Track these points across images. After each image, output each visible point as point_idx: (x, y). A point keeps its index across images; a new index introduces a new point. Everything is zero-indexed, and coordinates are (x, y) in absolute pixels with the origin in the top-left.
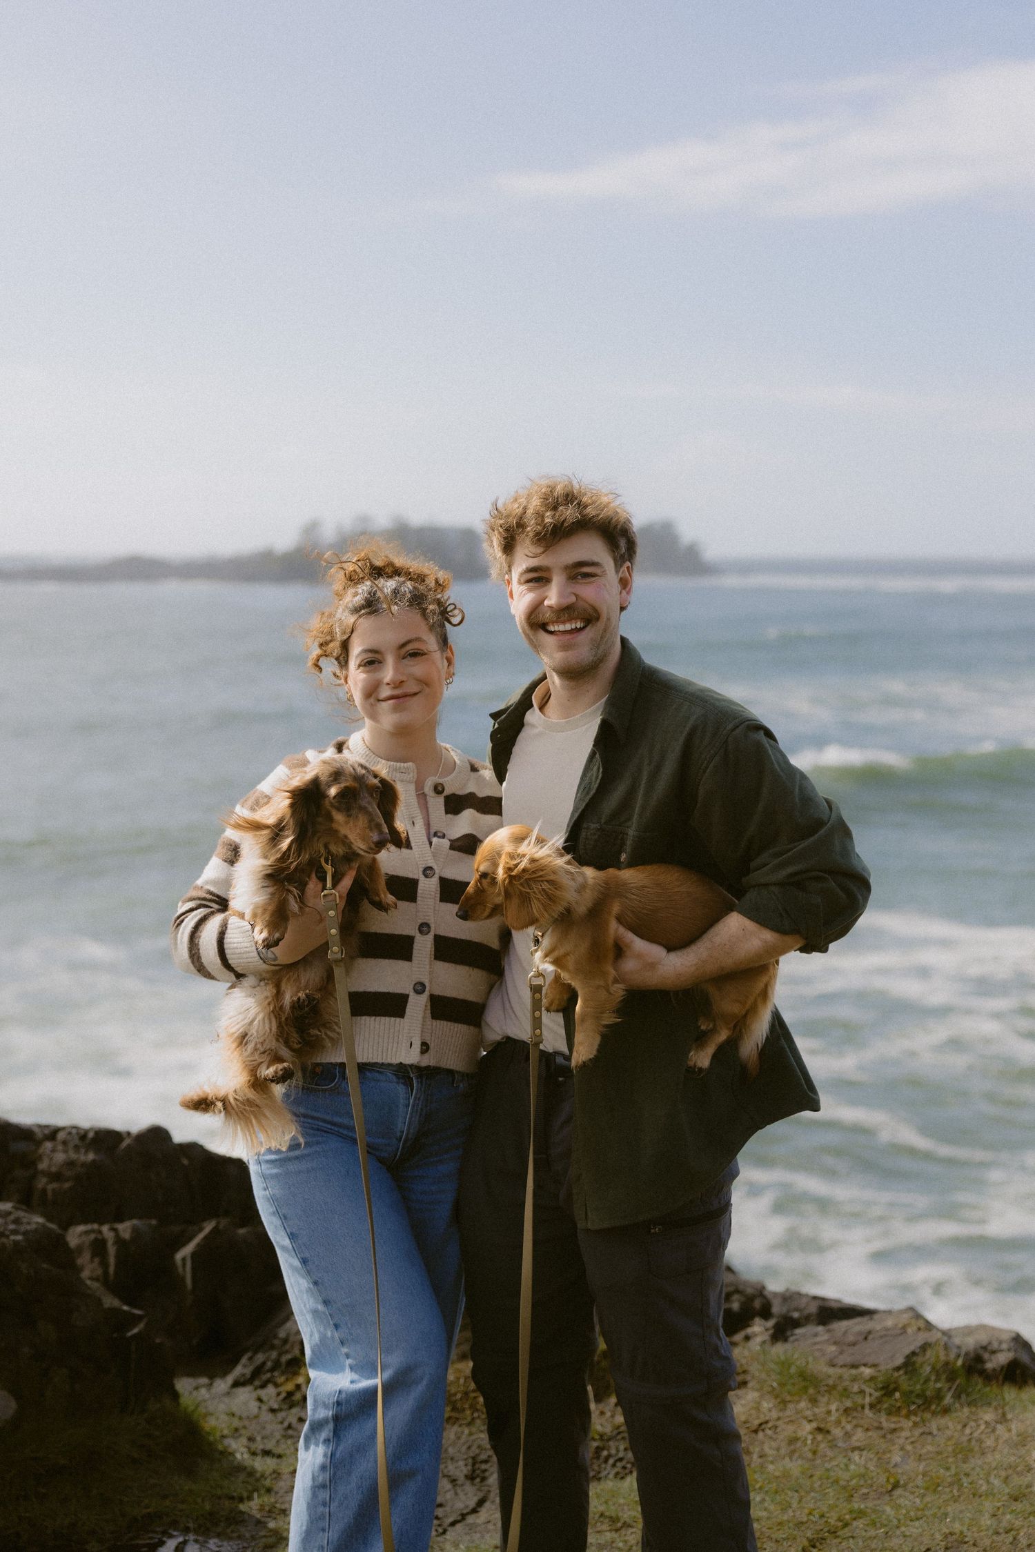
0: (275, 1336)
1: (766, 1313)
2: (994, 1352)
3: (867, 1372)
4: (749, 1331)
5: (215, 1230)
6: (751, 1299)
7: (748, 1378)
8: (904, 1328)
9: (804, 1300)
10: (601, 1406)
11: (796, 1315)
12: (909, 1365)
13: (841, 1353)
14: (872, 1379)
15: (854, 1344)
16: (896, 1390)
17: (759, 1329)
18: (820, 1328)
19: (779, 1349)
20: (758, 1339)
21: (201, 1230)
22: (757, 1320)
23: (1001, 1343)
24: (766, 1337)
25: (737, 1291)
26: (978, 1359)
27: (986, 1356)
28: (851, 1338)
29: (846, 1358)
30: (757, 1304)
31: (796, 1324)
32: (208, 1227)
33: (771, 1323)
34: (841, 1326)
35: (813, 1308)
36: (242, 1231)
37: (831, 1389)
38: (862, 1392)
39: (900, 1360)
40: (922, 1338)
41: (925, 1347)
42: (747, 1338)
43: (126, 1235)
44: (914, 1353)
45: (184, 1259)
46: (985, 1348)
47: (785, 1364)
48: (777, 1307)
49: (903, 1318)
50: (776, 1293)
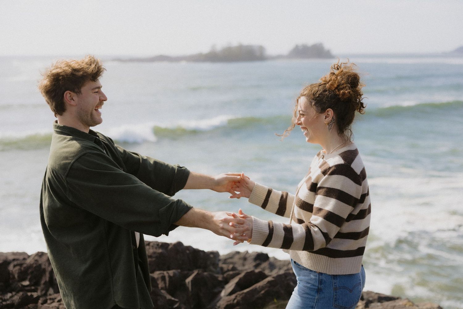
0: (216, 305)
5: (198, 274)
8: (405, 305)
9: (373, 295)
11: (371, 299)
17: (360, 304)
18: (379, 304)
20: (361, 307)
21: (193, 273)
24: (363, 306)
31: (371, 302)
32: (196, 272)
33: (364, 302)
34: (386, 304)
35: (376, 297)
36: (205, 273)
43: (172, 275)
45: (189, 282)
48: (365, 297)
49: (405, 302)
50: (365, 292)
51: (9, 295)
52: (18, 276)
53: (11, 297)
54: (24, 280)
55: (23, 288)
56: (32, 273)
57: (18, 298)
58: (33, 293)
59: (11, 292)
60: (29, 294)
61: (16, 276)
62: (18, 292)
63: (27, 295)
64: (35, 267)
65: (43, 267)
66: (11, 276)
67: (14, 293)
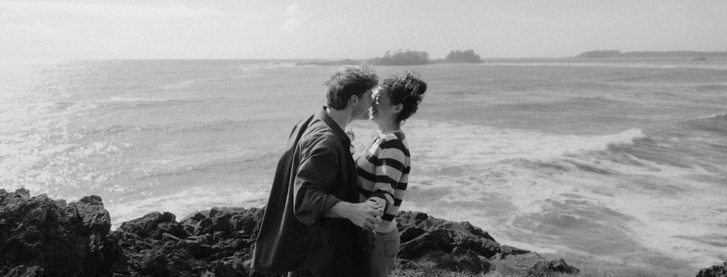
1: (500, 252)
2: (555, 263)
3: (525, 268)
4: (495, 256)
6: (496, 248)
7: (495, 268)
8: (534, 257)
9: (508, 248)
10: (461, 274)
11: (506, 252)
12: (535, 267)
13: (518, 263)
14: (526, 270)
15: (521, 261)
16: (532, 273)
17: (498, 255)
18: (513, 256)
19: (503, 261)
20: (498, 258)
22: (497, 253)
23: (557, 260)
24: (500, 257)
25: (492, 246)
26: (551, 264)
27: (554, 264)
28: (521, 259)
29: (520, 265)
30: (497, 249)
31: (507, 254)
33: (501, 254)
34: (518, 256)
35: (511, 250)
37: (516, 272)
38: (524, 273)
39: (533, 266)
40: (539, 260)
41: (539, 263)
42: (495, 258)
44: (536, 264)
46: (553, 262)
47: (505, 265)
48: (502, 250)
49: (534, 255)
50: (502, 246)
51: (229, 240)
52: (236, 226)
53: (231, 242)
54: (241, 229)
55: (240, 236)
56: (246, 224)
57: (236, 242)
58: (247, 240)
59: (231, 239)
60: (244, 240)
61: (235, 227)
62: (236, 239)
63: (243, 241)
64: (249, 219)
65: (255, 220)
66: (231, 226)
67: (233, 239)
